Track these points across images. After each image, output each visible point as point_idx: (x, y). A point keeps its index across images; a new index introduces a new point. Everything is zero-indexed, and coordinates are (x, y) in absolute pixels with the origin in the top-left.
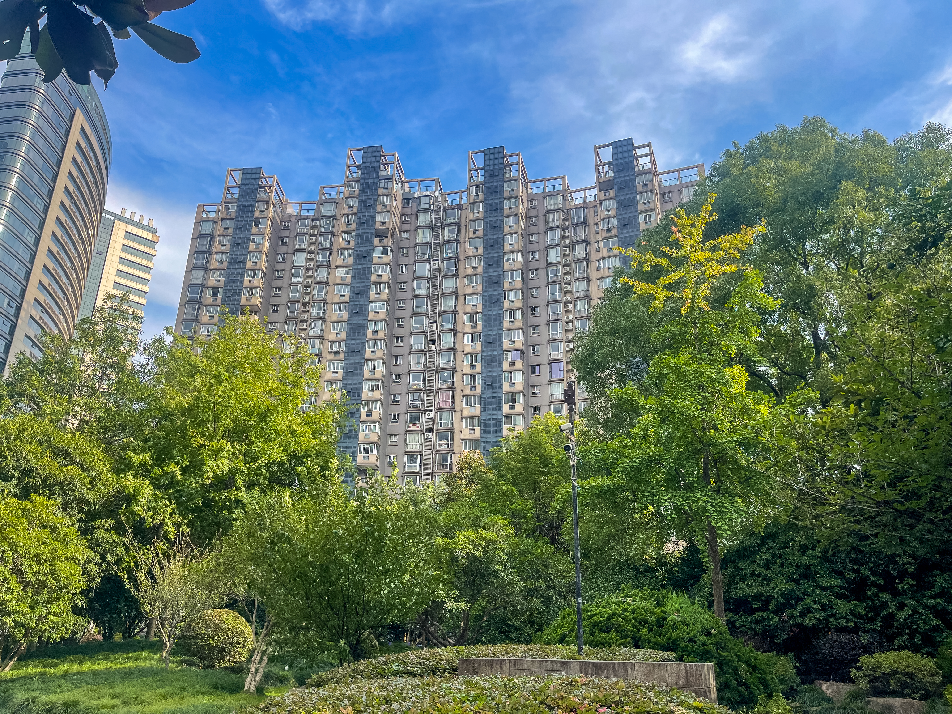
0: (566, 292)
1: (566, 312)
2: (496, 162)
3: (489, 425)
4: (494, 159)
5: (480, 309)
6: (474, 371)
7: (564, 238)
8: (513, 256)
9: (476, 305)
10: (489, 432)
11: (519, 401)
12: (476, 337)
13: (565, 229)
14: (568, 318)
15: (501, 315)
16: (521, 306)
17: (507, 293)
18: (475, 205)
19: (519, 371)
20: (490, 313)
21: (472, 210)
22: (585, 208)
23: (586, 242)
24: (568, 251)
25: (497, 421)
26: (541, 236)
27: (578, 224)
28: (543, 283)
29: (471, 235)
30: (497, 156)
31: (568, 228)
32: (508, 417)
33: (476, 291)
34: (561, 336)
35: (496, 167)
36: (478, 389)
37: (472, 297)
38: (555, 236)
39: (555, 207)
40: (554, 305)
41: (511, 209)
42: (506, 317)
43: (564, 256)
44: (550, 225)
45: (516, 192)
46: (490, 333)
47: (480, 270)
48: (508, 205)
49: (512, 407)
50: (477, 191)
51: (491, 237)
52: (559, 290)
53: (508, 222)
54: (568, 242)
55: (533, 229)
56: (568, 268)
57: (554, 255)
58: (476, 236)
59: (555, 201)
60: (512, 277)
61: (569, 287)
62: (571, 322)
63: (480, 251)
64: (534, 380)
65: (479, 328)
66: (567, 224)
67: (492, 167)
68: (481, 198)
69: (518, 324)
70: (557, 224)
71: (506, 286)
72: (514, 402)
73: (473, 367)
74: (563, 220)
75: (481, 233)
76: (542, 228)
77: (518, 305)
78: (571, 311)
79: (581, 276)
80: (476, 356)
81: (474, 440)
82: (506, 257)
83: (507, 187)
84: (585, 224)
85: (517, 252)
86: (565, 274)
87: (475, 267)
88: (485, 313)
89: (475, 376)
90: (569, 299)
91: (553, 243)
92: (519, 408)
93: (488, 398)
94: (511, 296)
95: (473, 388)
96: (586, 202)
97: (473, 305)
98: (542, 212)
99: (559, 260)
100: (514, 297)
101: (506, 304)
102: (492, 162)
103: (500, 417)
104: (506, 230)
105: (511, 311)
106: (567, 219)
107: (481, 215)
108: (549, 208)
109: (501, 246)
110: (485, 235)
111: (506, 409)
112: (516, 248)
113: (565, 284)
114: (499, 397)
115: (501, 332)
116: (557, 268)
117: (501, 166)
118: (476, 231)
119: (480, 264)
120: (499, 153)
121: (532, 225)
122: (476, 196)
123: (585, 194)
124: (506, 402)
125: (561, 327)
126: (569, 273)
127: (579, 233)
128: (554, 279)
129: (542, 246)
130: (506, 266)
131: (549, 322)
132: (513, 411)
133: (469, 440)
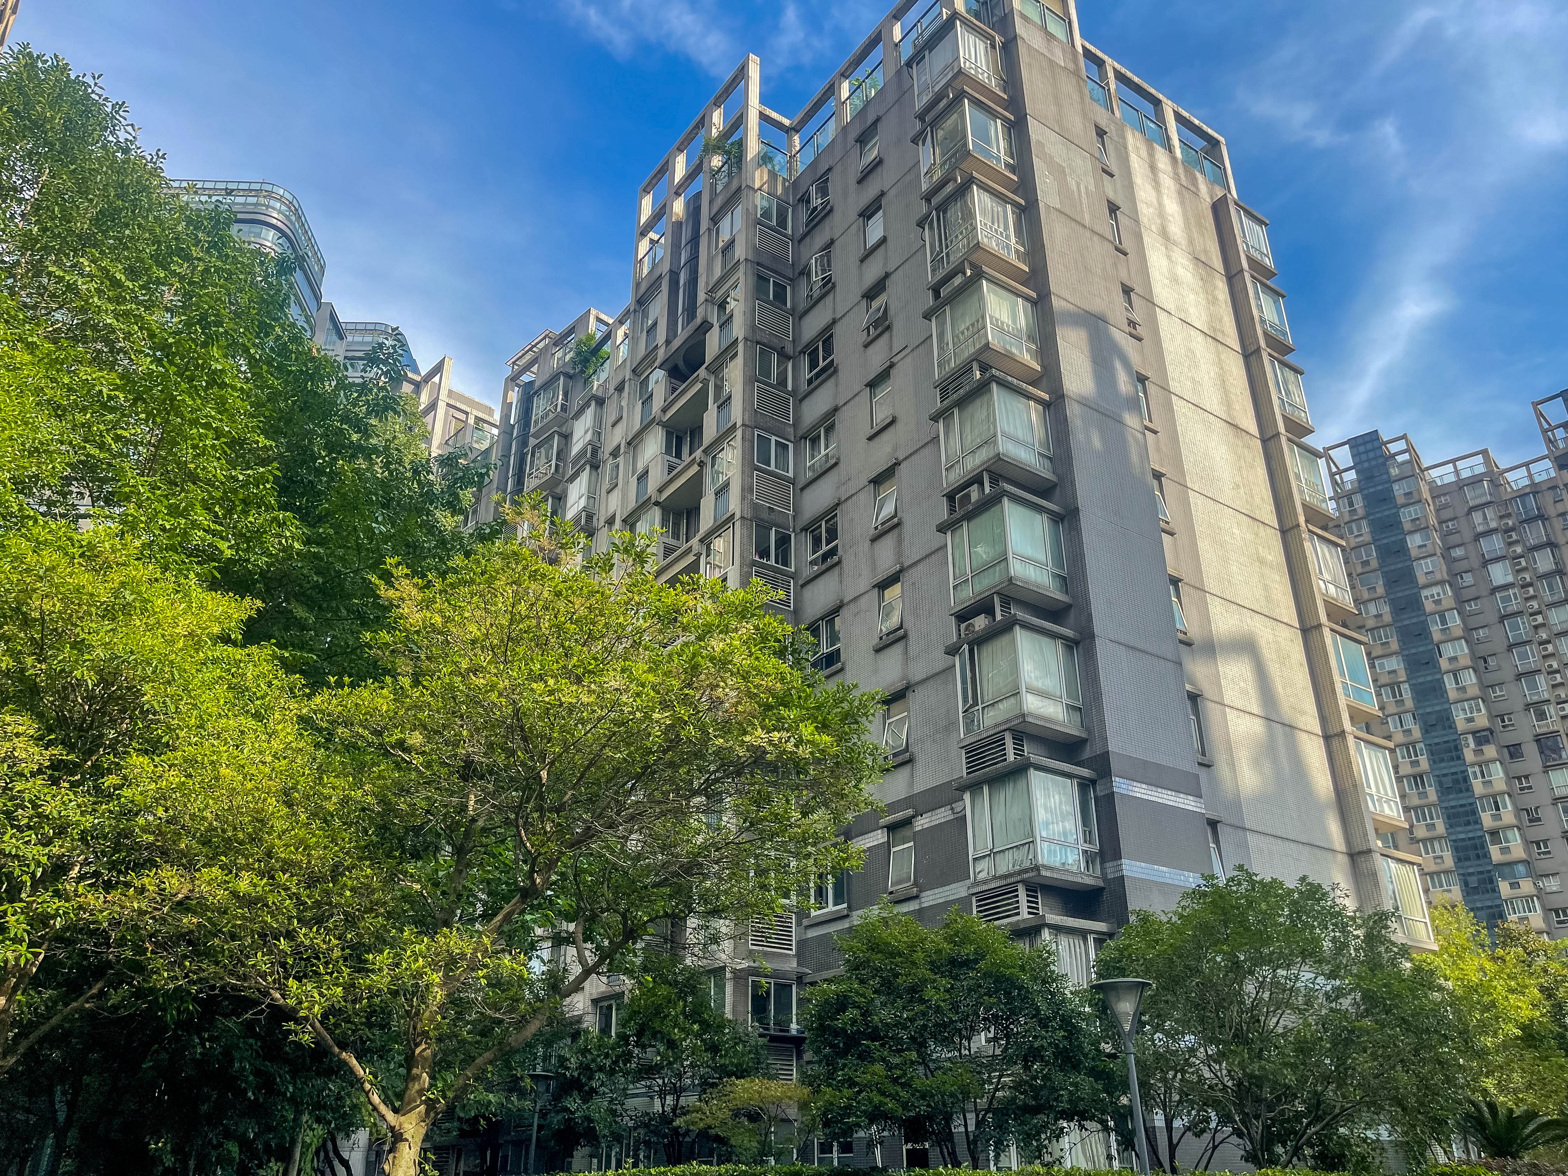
0: (1536, 627)
1: (1544, 657)
2: (1371, 455)
3: (1465, 848)
4: (1366, 452)
5: (1402, 676)
6: (1417, 770)
7: (1510, 544)
8: (1435, 590)
9: (1394, 671)
10: (1468, 859)
11: (1505, 807)
12: (1408, 717)
13: (1508, 531)
14: (1551, 666)
15: (1441, 682)
16: (1469, 663)
17: (1442, 647)
18: (1354, 525)
19: (1494, 761)
20: (1421, 680)
21: (1351, 532)
22: (1535, 493)
23: (1552, 545)
24: (1524, 564)
25: (1477, 841)
26: (1470, 547)
27: (1530, 520)
28: (1493, 618)
29: (1359, 570)
30: (1369, 446)
31: (1513, 529)
32: (1494, 833)
33: (1388, 651)
34: (1546, 696)
35: (1373, 463)
36: (1432, 795)
37: (1385, 661)
38: (1495, 544)
39: (1483, 500)
40: (1521, 649)
41: (1413, 521)
42: (1449, 683)
43: (1518, 571)
44: (1480, 529)
45: (1415, 495)
46: (1429, 710)
47: (1387, 618)
48: (1406, 516)
49: (1497, 817)
50: (1351, 504)
51: (1393, 567)
52: (1524, 627)
53: (1414, 542)
54: (1519, 550)
55: (1454, 539)
56: (1531, 589)
57: (1500, 574)
58: (1367, 569)
59: (1479, 492)
60: (1444, 621)
61: (1540, 619)
62: (1558, 671)
63: (1380, 590)
64: (1519, 767)
65: (1409, 704)
66: (1510, 523)
67: (1366, 465)
68: (1361, 512)
69: (1473, 691)
70: (1493, 525)
71: (1437, 636)
72: (1498, 809)
73: (1415, 763)
74: (1501, 517)
75: (1374, 564)
76: (1468, 536)
77: (1466, 661)
78: (1552, 655)
79: (1556, 598)
80: (1414, 747)
81: (1446, 872)
82: (1425, 593)
83: (1398, 490)
84: (1542, 517)
85: (1441, 583)
86: (1527, 599)
87: (1378, 616)
88: (1413, 682)
89: (1421, 777)
90: (1544, 636)
91: (1494, 556)
92: (1508, 815)
93: (1453, 807)
94: (1448, 650)
95: (1423, 795)
96: (1533, 484)
97: (1390, 672)
98: (1461, 511)
99: (1510, 579)
100: (1455, 650)
101: (1444, 664)
102: (1364, 457)
103: (1480, 833)
104: (1414, 553)
105: (1455, 674)
106: (1509, 515)
107: (1367, 538)
108: (1472, 503)
109: (1412, 578)
110: (1381, 567)
111: (1487, 820)
112: (1438, 577)
113: (1532, 615)
114: (1471, 804)
115: (1447, 706)
116: (1511, 592)
117: (1381, 460)
118: (1366, 563)
119: (1386, 609)
120: (1372, 441)
121: (1450, 533)
122: (1353, 512)
123: (1528, 470)
124: (1484, 811)
125: (1541, 681)
126: (1534, 597)
127: (1535, 534)
128: (1510, 610)
129: (1475, 563)
130: (1429, 606)
131: (1519, 677)
132: (1498, 824)
133: (1438, 873)
